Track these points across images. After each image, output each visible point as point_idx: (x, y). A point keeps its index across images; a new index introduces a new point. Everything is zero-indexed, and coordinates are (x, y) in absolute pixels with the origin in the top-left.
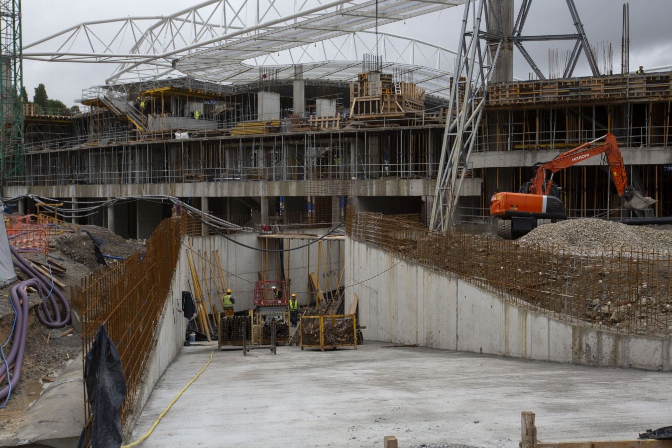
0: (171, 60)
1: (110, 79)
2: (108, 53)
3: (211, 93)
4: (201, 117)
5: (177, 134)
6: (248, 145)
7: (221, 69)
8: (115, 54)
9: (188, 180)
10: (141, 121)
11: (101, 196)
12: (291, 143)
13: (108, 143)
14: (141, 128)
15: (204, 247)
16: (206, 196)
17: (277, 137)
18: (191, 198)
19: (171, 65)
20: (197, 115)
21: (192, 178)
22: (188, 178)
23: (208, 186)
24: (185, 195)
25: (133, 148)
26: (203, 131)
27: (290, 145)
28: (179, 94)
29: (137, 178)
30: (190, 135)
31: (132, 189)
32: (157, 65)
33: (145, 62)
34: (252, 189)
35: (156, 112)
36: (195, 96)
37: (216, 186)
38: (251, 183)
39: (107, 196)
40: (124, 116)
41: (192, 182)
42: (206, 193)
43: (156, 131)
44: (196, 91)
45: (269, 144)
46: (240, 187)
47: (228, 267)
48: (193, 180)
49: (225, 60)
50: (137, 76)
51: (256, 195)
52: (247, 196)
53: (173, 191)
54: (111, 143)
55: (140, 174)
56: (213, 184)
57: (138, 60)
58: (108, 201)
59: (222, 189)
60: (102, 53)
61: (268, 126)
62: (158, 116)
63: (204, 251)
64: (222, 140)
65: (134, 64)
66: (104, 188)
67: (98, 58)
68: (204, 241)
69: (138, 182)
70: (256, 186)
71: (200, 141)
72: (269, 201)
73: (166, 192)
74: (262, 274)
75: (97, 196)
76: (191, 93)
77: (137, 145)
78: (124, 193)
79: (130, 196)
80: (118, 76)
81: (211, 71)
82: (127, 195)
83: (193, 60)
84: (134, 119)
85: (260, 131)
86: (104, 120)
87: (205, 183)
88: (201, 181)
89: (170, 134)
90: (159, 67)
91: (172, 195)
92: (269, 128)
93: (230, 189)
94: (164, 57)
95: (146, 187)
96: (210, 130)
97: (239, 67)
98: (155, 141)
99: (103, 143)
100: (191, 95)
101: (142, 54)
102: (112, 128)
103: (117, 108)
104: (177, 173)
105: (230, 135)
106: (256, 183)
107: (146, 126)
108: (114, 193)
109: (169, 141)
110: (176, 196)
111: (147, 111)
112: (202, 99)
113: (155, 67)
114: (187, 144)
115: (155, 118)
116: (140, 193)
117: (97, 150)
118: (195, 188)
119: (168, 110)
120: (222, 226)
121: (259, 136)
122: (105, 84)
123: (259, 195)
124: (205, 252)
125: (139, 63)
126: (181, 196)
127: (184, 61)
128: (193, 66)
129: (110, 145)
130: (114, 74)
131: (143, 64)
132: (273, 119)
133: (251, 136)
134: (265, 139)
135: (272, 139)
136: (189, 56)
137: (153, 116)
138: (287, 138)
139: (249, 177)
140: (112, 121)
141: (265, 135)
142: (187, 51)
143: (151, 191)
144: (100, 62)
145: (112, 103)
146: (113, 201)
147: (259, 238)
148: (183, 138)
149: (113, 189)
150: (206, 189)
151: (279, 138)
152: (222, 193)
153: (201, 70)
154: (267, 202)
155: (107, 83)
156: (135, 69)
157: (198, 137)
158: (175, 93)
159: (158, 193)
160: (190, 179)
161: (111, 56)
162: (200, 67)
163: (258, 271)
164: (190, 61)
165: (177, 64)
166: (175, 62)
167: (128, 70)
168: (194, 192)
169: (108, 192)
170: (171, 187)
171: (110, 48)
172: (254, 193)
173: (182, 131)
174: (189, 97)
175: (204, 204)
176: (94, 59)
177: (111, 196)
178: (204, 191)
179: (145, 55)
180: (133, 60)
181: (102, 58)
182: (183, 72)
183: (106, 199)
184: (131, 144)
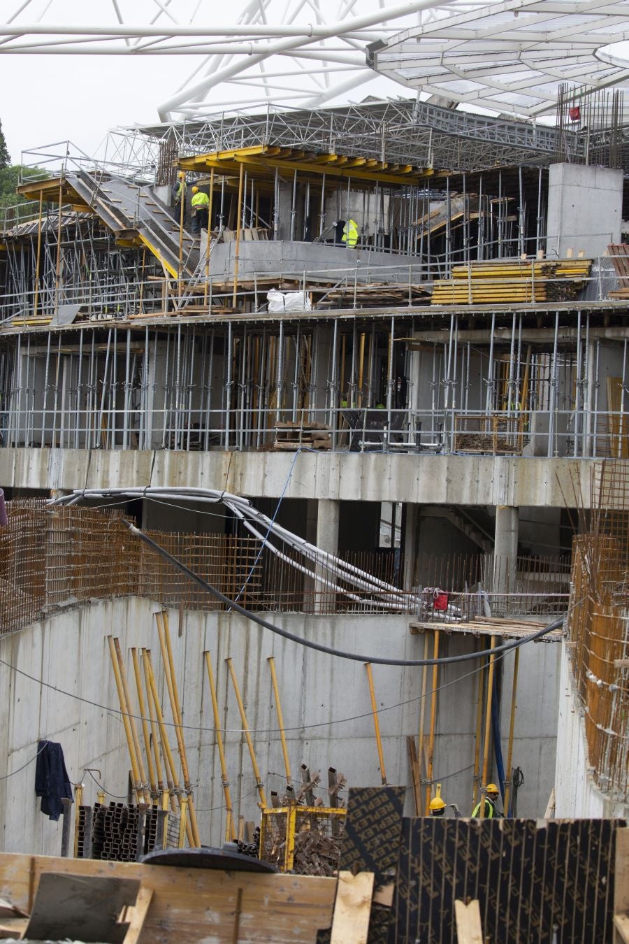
0: (364, 44)
1: (174, 106)
2: (164, 24)
3: (403, 167)
4: (365, 241)
5: (274, 297)
6: (478, 336)
7: (530, 74)
8: (184, 25)
9: (282, 445)
10: (176, 250)
11: (35, 484)
12: (609, 334)
13: (77, 319)
14: (174, 273)
15: (224, 644)
16: (332, 497)
17: (561, 313)
18: (286, 500)
19: (362, 56)
20: (352, 233)
21: (295, 436)
22: (283, 437)
23: (340, 465)
24: (271, 493)
25: (138, 335)
26: (349, 289)
27: (605, 342)
28: (296, 167)
29: (147, 429)
30: (316, 297)
31: (122, 464)
32: (325, 59)
33: (283, 51)
34: (468, 479)
35: (225, 224)
36: (349, 174)
37: (363, 466)
38: (468, 461)
39: (50, 485)
40: (131, 232)
41: (295, 450)
42: (332, 486)
43: (219, 283)
44: (352, 159)
45: (541, 336)
46: (433, 473)
47: (302, 711)
48: (298, 445)
49: (543, 45)
50: (260, 94)
51: (480, 501)
52: (454, 501)
53: (237, 475)
54: (85, 318)
55: (157, 418)
56: (354, 458)
57: (263, 44)
58: (52, 501)
59: (380, 479)
60: (144, 25)
61: (543, 279)
62: (229, 234)
63: (223, 657)
64: (399, 320)
65: (246, 57)
66: (44, 459)
67: (132, 41)
68: (225, 626)
69: (148, 443)
70: (482, 470)
71: (331, 321)
72: (520, 520)
73: (216, 483)
74: (419, 744)
75: (24, 485)
76: (336, 164)
77: (151, 327)
78: (98, 478)
79: (114, 487)
80: (201, 92)
81: (502, 78)
82: (105, 483)
83: (437, 46)
84: (158, 245)
85: (520, 294)
86: (79, 245)
87: (331, 456)
88: (322, 448)
89: (254, 296)
90: (331, 65)
91: (233, 490)
92: (548, 286)
93: (405, 479)
94: (342, 34)
95: (162, 458)
96: (370, 287)
97: (594, 68)
98: (208, 316)
99: (62, 318)
100: (338, 172)
101: (274, 23)
102: (96, 271)
103: (115, 211)
104: (252, 420)
105: (428, 303)
106: (484, 461)
107: (192, 265)
108: (69, 476)
109: (246, 317)
110: (246, 493)
111: (199, 220)
112: (372, 183)
113: (318, 64)
114: (296, 327)
115: (221, 241)
116: (145, 478)
117: (38, 339)
118: (301, 469)
119: (263, 218)
120: (368, 597)
121: (509, 309)
122: (156, 122)
123: (489, 502)
124: (227, 661)
125: (265, 54)
126: (259, 495)
127: (405, 47)
128: (438, 62)
129: (82, 325)
130: (184, 91)
131: (275, 57)
132: (569, 255)
133: (483, 310)
134: (530, 321)
135: (545, 321)
136: (418, 32)
137: (214, 236)
138: (597, 319)
139: (464, 443)
140: (101, 250)
141: (533, 307)
142: (415, 15)
143: (175, 474)
144: (137, 52)
145: (100, 194)
146: (64, 502)
147: (415, 631)
148: (290, 310)
149: (69, 464)
150: (333, 476)
151: (568, 320)
152: (379, 490)
153: (466, 75)
154: (513, 525)
155: (163, 118)
156: (254, 70)
157: (333, 307)
158: (286, 165)
159: (194, 483)
160: (290, 439)
161: (172, 34)
162: (463, 67)
163: (407, 732)
164: (421, 47)
165: (381, 56)
166: (376, 47)
167: (228, 77)
168: (299, 483)
169: (53, 472)
170: (232, 463)
171: (168, 9)
172: (474, 491)
173: (294, 284)
174: (329, 177)
175: (326, 522)
176: (120, 44)
177: (63, 485)
178: (326, 479)
179: (285, 27)
180: (246, 45)
181: (145, 41)
182: (406, 82)
183: (45, 493)
184: (134, 323)
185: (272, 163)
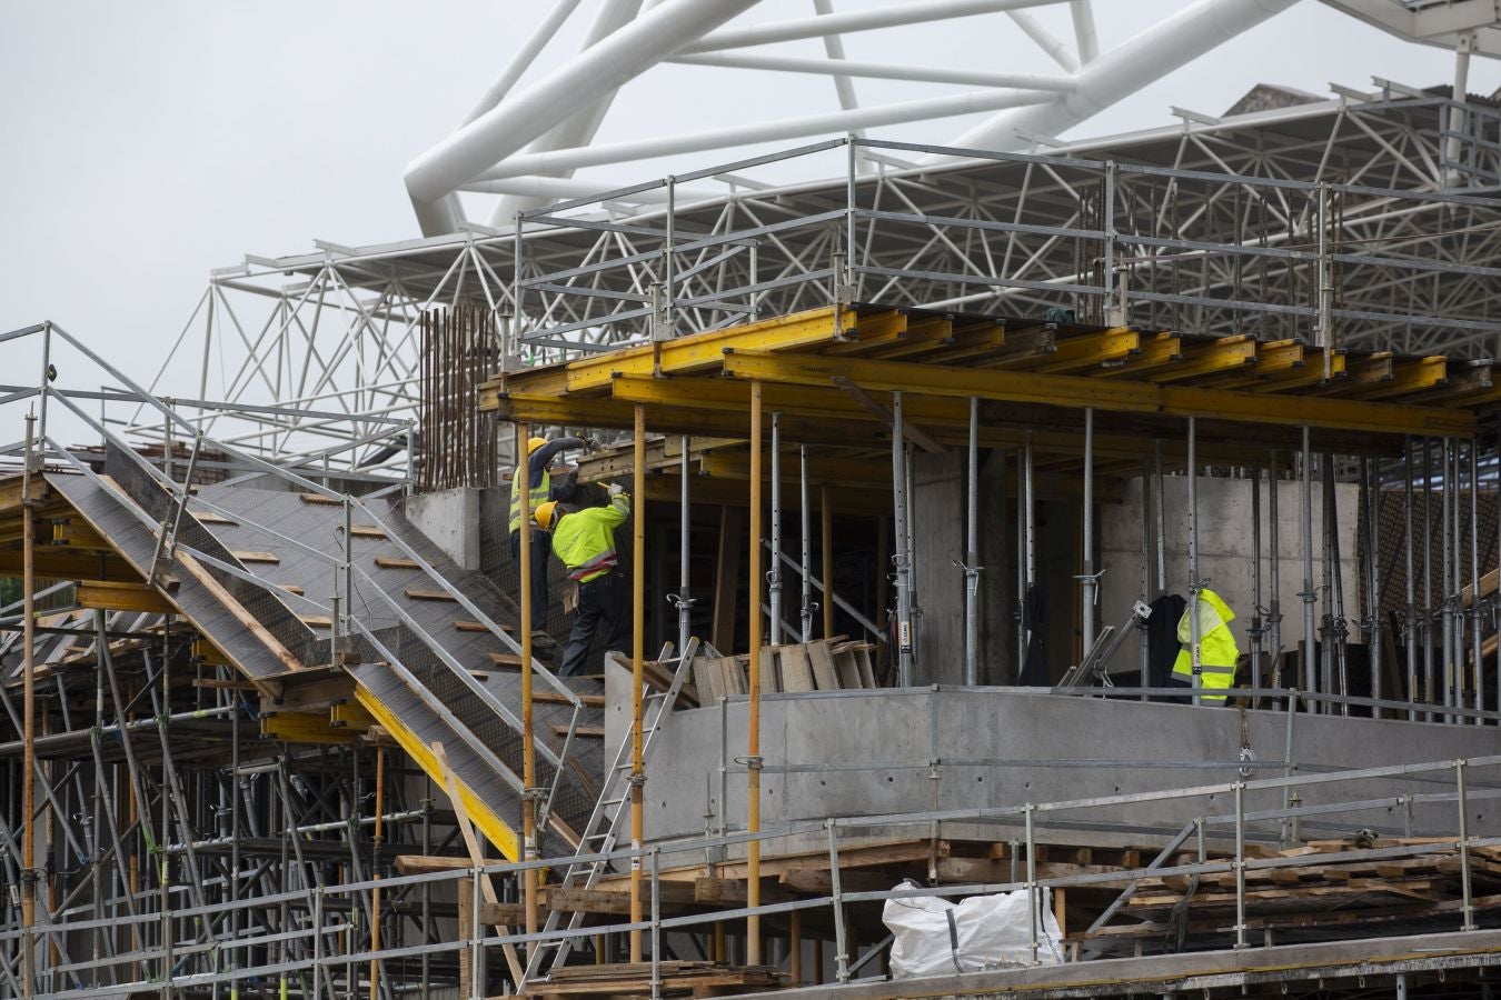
1: (472, 168)
3: (1407, 364)
4: (1267, 674)
5: (912, 914)
10: (506, 743)
14: (506, 840)
20: (1211, 643)
26: (1214, 869)
28: (974, 386)
35: (700, 630)
36: (1189, 405)
40: (320, 683)
43: (688, 868)
44: (1198, 345)
62: (716, 671)
64: (1425, 988)
76: (1133, 369)
80: (577, 107)
84: (434, 727)
86: (111, 744)
96: (1297, 857)
100: (1141, 400)
102: (187, 844)
103: (255, 598)
107: (576, 803)
115: (687, 701)
119: (852, 599)
137: (657, 682)
145: (191, 533)
148: (978, 964)
155: (430, 216)
158: (935, 382)
173: (988, 861)
174: (1107, 423)
185: (875, 377)
